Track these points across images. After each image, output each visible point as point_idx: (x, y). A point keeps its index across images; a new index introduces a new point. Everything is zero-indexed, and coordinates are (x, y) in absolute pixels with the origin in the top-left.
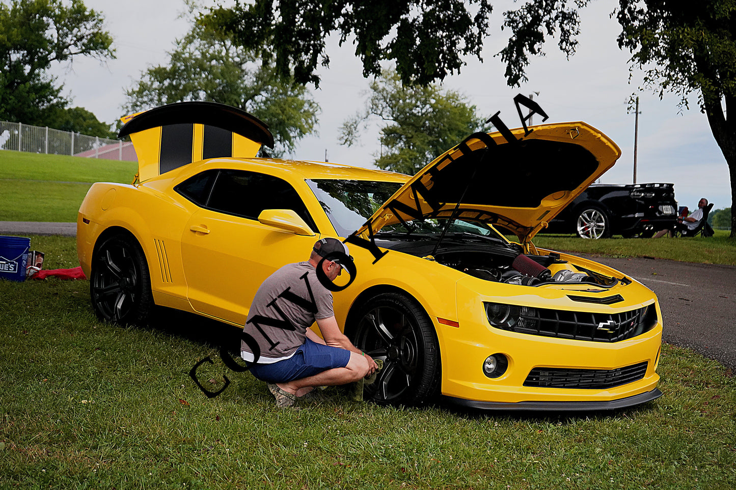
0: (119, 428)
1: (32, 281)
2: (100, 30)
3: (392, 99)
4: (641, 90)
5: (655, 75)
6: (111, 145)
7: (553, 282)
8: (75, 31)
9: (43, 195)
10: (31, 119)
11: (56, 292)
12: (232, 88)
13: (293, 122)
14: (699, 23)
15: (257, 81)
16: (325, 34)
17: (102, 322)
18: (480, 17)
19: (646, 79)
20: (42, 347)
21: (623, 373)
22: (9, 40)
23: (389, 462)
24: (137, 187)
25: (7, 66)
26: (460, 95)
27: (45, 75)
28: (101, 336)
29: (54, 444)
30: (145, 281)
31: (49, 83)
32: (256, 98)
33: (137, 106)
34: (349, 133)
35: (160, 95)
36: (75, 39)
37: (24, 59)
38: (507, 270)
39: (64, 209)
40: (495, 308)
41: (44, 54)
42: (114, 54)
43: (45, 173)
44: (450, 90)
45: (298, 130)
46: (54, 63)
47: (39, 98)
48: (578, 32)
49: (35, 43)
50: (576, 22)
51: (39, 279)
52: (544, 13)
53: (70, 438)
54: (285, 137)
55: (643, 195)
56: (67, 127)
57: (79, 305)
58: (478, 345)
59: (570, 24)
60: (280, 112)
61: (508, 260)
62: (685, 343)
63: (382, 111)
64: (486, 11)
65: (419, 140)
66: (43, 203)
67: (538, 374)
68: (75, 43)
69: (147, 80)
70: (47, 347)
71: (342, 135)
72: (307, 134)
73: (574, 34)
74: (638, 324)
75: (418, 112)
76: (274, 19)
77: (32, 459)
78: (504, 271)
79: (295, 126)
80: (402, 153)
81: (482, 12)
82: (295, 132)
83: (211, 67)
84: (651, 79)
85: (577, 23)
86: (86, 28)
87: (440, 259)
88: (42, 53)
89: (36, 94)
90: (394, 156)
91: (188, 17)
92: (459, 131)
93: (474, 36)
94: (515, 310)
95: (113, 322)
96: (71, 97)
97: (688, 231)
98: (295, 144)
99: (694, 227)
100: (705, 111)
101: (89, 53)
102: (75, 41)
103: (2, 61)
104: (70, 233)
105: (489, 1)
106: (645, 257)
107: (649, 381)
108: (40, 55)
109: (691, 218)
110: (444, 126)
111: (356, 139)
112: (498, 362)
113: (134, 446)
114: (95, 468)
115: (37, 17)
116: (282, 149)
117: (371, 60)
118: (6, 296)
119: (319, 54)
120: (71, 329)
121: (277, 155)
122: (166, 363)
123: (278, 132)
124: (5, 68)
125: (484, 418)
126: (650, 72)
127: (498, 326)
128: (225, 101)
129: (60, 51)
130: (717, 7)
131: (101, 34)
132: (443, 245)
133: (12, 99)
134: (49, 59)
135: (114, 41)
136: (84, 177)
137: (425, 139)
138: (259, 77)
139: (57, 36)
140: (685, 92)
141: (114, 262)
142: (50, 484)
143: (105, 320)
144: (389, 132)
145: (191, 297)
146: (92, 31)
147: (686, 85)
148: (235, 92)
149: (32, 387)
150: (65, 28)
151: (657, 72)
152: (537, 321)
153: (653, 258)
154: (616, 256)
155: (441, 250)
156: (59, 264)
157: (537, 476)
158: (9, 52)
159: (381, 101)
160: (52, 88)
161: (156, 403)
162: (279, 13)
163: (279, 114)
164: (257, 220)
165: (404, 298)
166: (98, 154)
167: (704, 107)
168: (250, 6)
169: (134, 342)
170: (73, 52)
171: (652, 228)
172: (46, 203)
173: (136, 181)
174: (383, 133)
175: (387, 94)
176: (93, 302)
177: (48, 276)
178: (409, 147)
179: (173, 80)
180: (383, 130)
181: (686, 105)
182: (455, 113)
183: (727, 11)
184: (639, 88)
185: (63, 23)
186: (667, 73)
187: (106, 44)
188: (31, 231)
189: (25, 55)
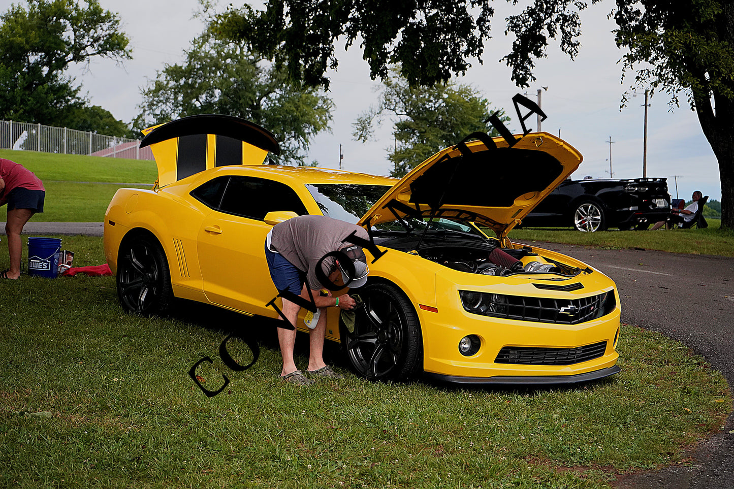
0: (146, 400)
1: (63, 278)
2: (116, 31)
3: (405, 94)
4: (633, 89)
5: (646, 74)
6: (128, 143)
7: (523, 272)
8: (92, 32)
9: (64, 195)
10: (49, 120)
11: (85, 287)
12: (246, 86)
13: (306, 119)
14: (686, 25)
15: (271, 79)
16: (333, 38)
17: (128, 313)
18: (482, 21)
19: (638, 78)
20: (76, 335)
21: (583, 352)
22: (27, 42)
23: (374, 426)
24: (157, 192)
25: (25, 68)
26: (473, 90)
27: (63, 76)
28: (128, 325)
29: (92, 413)
30: (165, 276)
31: (67, 84)
32: (270, 95)
33: (153, 105)
34: (363, 129)
35: (176, 94)
36: (92, 40)
37: (42, 61)
38: (484, 262)
39: (85, 209)
40: (469, 295)
41: (61, 56)
42: (130, 54)
43: (66, 173)
44: (462, 85)
45: (313, 127)
46: (71, 64)
47: (56, 99)
48: (579, 33)
49: (53, 45)
50: (576, 24)
51: (70, 276)
52: (545, 17)
53: (105, 408)
54: (299, 133)
55: (636, 189)
56: (85, 127)
57: (106, 298)
58: (454, 328)
59: (571, 26)
60: (294, 109)
61: (485, 254)
62: (655, 327)
63: (396, 106)
64: (487, 14)
65: (432, 135)
66: (64, 203)
67: (508, 352)
68: (91, 44)
69: (163, 79)
70: (81, 335)
71: (357, 131)
72: (322, 130)
73: (575, 36)
74: (599, 308)
75: (432, 107)
76: (285, 24)
77: (75, 425)
78: (480, 263)
79: (310, 124)
80: (416, 147)
81: (484, 15)
82: (309, 128)
83: (226, 65)
84: (643, 78)
85: (578, 25)
86: (102, 29)
87: (423, 254)
88: (59, 55)
89: (54, 95)
90: (408, 151)
91: (203, 17)
92: (472, 126)
93: (475, 39)
94: (487, 297)
95: (138, 313)
96: (89, 97)
97: (684, 223)
98: (310, 140)
99: (690, 218)
100: (695, 108)
101: (106, 54)
102: (92, 42)
103: (21, 64)
104: (93, 233)
105: (490, 4)
106: (636, 249)
107: (609, 358)
108: (57, 56)
109: (686, 211)
110: (456, 120)
111: (370, 134)
112: (472, 342)
113: (159, 414)
114: (127, 431)
115: (54, 20)
116: (297, 146)
117: (377, 63)
118: (41, 291)
119: (328, 57)
120: (100, 320)
121: (291, 152)
122: (185, 348)
123: (292, 128)
124: (23, 70)
125: (460, 391)
126: (642, 71)
127: (472, 311)
128: (240, 99)
129: (77, 52)
130: (702, 11)
131: (117, 34)
132: (426, 241)
133: (31, 101)
134: (67, 60)
135: (130, 41)
136: (102, 177)
137: (438, 134)
138: (272, 76)
139: (74, 38)
140: (675, 91)
141: (137, 260)
142: (92, 442)
143: (130, 312)
144: (402, 126)
145: (207, 290)
146: (108, 32)
147: (676, 83)
148: (250, 90)
149: (70, 368)
150: (81, 30)
151: (649, 72)
152: (506, 306)
153: (643, 250)
154: (609, 248)
155: (423, 246)
156: (86, 262)
157: (499, 437)
158: (27, 54)
159: (395, 97)
160: (70, 89)
161: (177, 380)
162: (290, 19)
163: (293, 111)
164: (263, 221)
165: (391, 287)
166: (115, 152)
167: (694, 104)
168: (262, 12)
169: (157, 330)
170: (89, 53)
171: (646, 221)
172: (68, 203)
173: (156, 187)
174: (396, 127)
175: (400, 89)
176: (120, 294)
177: (78, 273)
178: (422, 142)
179: (188, 79)
180: (396, 125)
181: (676, 103)
182: (467, 108)
183: (711, 15)
184: (631, 87)
185: (79, 24)
186: (658, 73)
187: (122, 45)
188: (56, 231)
189: (43, 57)
